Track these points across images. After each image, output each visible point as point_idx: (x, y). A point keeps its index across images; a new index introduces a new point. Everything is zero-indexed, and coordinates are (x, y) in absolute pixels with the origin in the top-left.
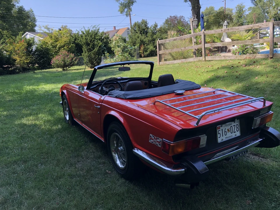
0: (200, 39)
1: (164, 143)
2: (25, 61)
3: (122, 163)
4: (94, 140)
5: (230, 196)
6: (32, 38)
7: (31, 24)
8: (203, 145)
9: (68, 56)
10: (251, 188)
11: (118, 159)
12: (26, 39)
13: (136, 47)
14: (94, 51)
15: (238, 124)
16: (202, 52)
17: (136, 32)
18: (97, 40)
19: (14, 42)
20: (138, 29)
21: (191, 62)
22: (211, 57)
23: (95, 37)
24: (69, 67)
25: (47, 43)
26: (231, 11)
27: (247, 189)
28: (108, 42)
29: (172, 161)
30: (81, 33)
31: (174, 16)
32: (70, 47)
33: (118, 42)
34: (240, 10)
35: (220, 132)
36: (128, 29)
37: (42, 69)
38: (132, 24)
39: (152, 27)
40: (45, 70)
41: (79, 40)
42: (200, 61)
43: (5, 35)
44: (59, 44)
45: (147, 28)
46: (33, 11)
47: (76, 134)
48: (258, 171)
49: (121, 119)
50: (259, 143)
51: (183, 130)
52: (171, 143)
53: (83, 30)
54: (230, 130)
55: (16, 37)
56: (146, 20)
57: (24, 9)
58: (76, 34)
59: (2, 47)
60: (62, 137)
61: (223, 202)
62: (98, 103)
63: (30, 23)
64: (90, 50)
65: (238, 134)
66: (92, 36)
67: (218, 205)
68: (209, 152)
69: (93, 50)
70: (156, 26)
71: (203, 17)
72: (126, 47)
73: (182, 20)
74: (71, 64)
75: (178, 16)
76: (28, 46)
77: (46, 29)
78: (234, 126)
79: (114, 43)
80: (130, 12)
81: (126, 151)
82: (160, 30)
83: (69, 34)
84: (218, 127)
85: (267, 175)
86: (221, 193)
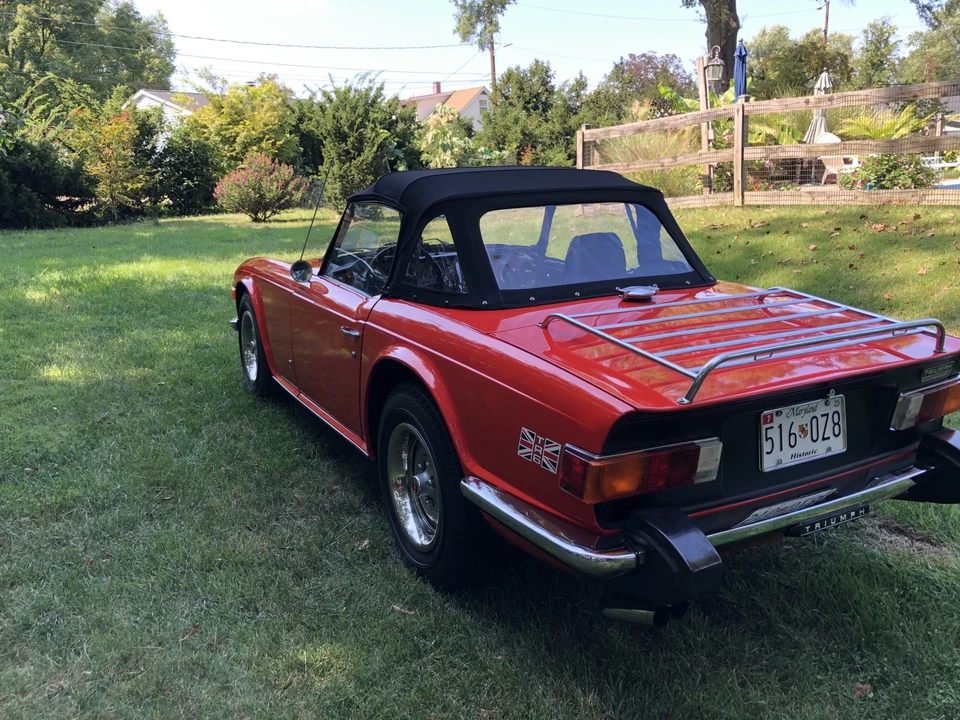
0: (727, 131)
1: (567, 460)
2: (129, 185)
3: (425, 531)
4: (336, 449)
5: (798, 666)
6: (155, 109)
7: (160, 62)
8: (706, 474)
9: (271, 173)
10: (876, 642)
11: (411, 515)
12: (137, 110)
13: (506, 153)
14: (361, 159)
15: (839, 409)
16: (732, 175)
17: (511, 104)
18: (373, 122)
19: (97, 117)
20: (519, 92)
21: (693, 209)
22: (763, 193)
23: (367, 112)
24: (274, 213)
25: (205, 127)
26: (848, 43)
27: (859, 646)
28: (412, 134)
29: (596, 524)
30: (319, 98)
31: (644, 55)
32: (281, 142)
33: (445, 134)
34: (880, 43)
35: (774, 434)
36: (484, 93)
37: (182, 214)
38: (498, 76)
39: (567, 89)
40: (192, 218)
41: (313, 123)
42: (726, 206)
43: (67, 94)
44: (245, 133)
45: (547, 90)
46: (165, 22)
47: (276, 428)
48: (904, 586)
49: (429, 378)
50: (913, 483)
51: (635, 416)
52: (594, 460)
53: (329, 89)
54: (809, 428)
55: (102, 102)
56: (548, 62)
57: (137, 13)
58: (304, 102)
59: (53, 135)
60: (228, 435)
61: (769, 683)
62: (354, 321)
63: (157, 61)
64: (346, 157)
65: (838, 446)
66: (356, 108)
67: (753, 693)
68: (729, 503)
69: (359, 155)
70: (581, 84)
71: (745, 55)
72: (473, 153)
73: (671, 70)
74: (283, 203)
75: (659, 55)
76: (142, 134)
77: (203, 81)
78: (822, 416)
79: (429, 136)
80: (495, 35)
81: (437, 486)
82: (594, 100)
83: (280, 99)
84: (766, 416)
85: (937, 600)
86: (766, 652)
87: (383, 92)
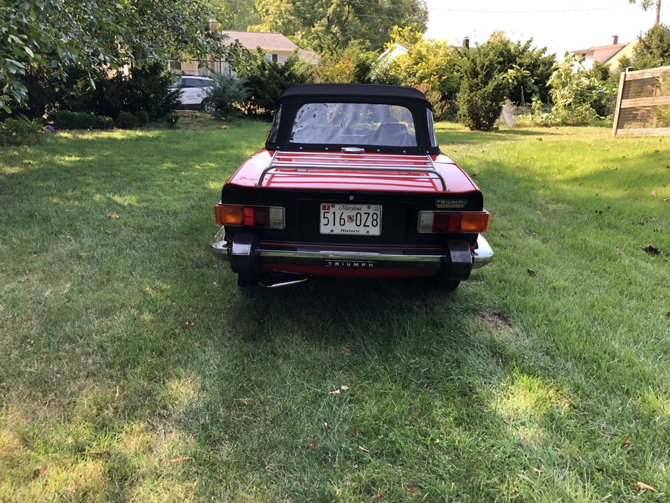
8: (276, 224)
15: (378, 212)
35: (329, 216)
54: (354, 218)
64: (475, 88)
65: (375, 231)
69: (484, 87)
76: (361, 70)
78: (365, 213)
84: (324, 206)
87: (531, 44)
